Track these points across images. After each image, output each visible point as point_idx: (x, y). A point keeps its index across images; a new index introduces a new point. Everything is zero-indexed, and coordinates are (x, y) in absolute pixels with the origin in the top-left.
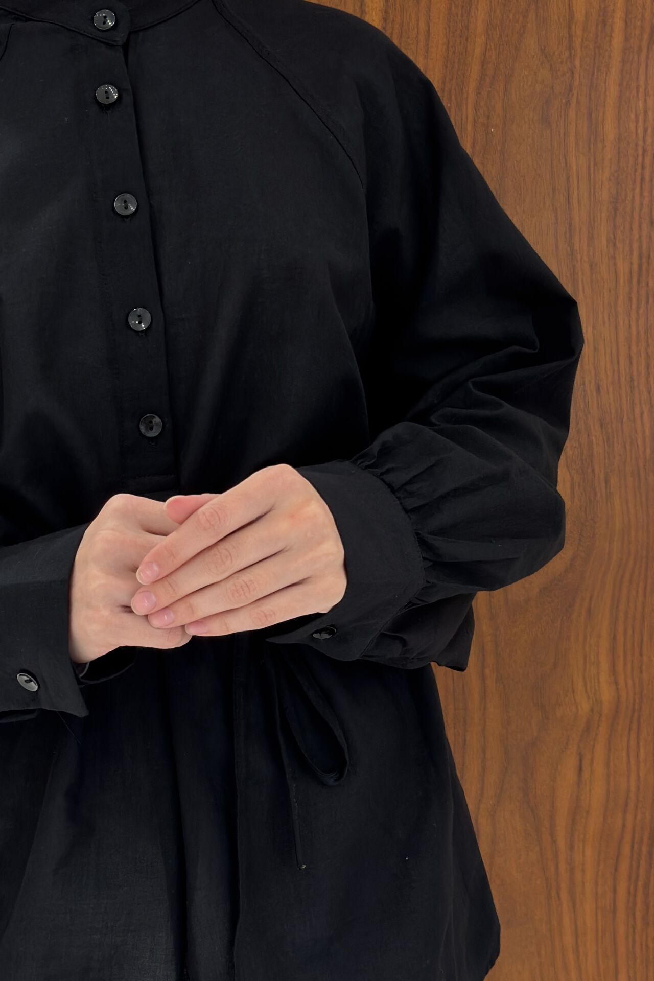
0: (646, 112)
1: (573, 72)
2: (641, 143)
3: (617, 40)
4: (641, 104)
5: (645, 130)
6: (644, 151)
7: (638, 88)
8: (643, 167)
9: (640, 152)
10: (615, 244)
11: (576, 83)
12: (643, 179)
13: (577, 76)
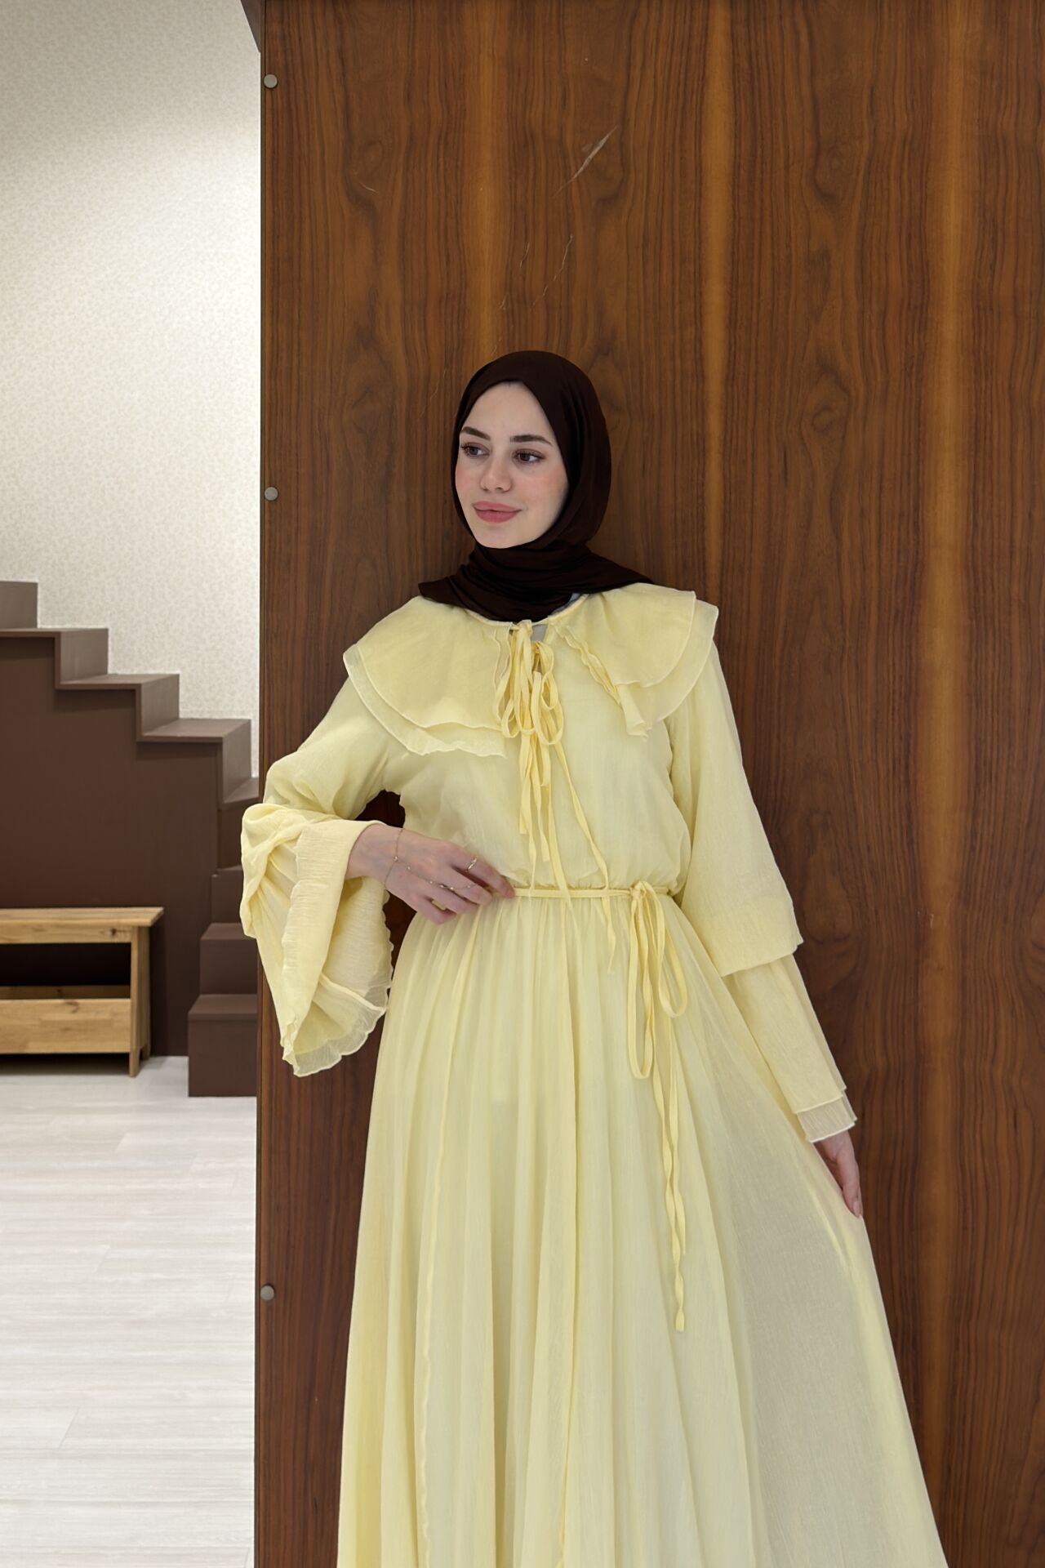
1: (844, 640)
2: (891, 685)
3: (874, 619)
8: (894, 701)
11: (847, 645)
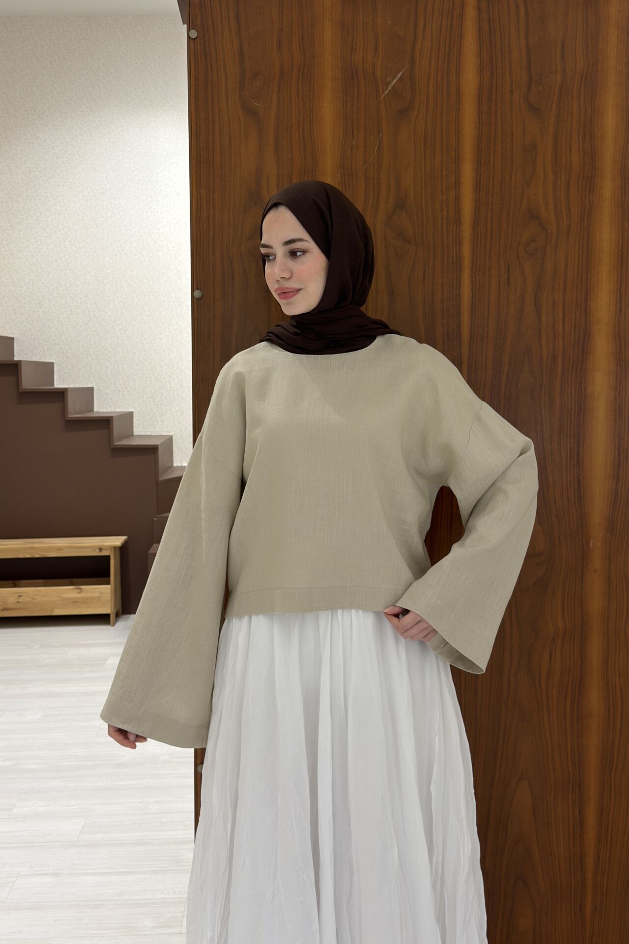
0: (571, 394)
2: (570, 406)
3: (560, 367)
4: (569, 391)
5: (571, 401)
6: (571, 410)
7: (568, 386)
8: (571, 415)
9: (569, 410)
10: (560, 445)
11: (544, 383)
12: (571, 420)
13: (544, 380)
